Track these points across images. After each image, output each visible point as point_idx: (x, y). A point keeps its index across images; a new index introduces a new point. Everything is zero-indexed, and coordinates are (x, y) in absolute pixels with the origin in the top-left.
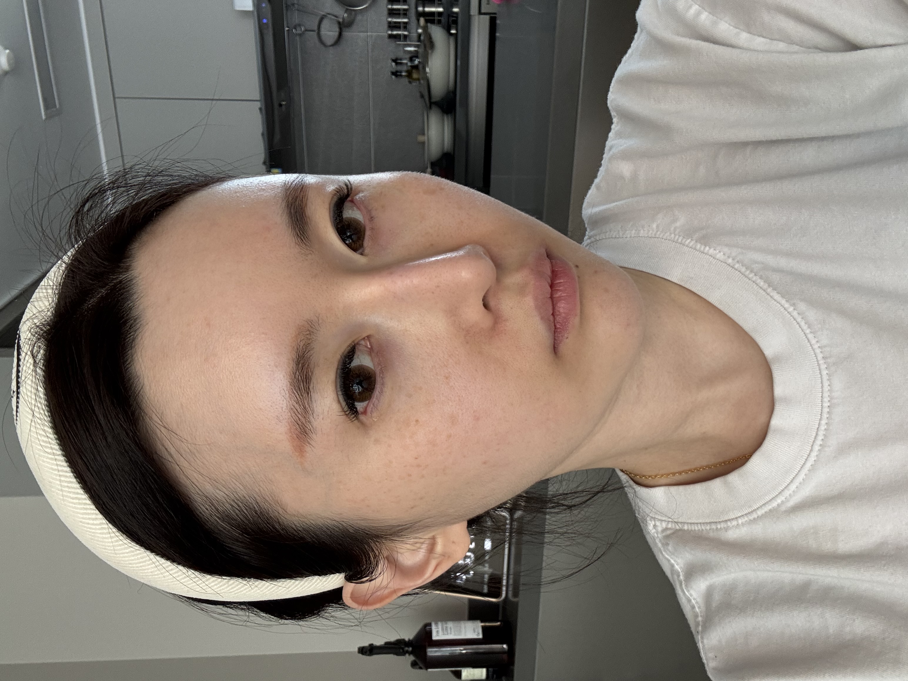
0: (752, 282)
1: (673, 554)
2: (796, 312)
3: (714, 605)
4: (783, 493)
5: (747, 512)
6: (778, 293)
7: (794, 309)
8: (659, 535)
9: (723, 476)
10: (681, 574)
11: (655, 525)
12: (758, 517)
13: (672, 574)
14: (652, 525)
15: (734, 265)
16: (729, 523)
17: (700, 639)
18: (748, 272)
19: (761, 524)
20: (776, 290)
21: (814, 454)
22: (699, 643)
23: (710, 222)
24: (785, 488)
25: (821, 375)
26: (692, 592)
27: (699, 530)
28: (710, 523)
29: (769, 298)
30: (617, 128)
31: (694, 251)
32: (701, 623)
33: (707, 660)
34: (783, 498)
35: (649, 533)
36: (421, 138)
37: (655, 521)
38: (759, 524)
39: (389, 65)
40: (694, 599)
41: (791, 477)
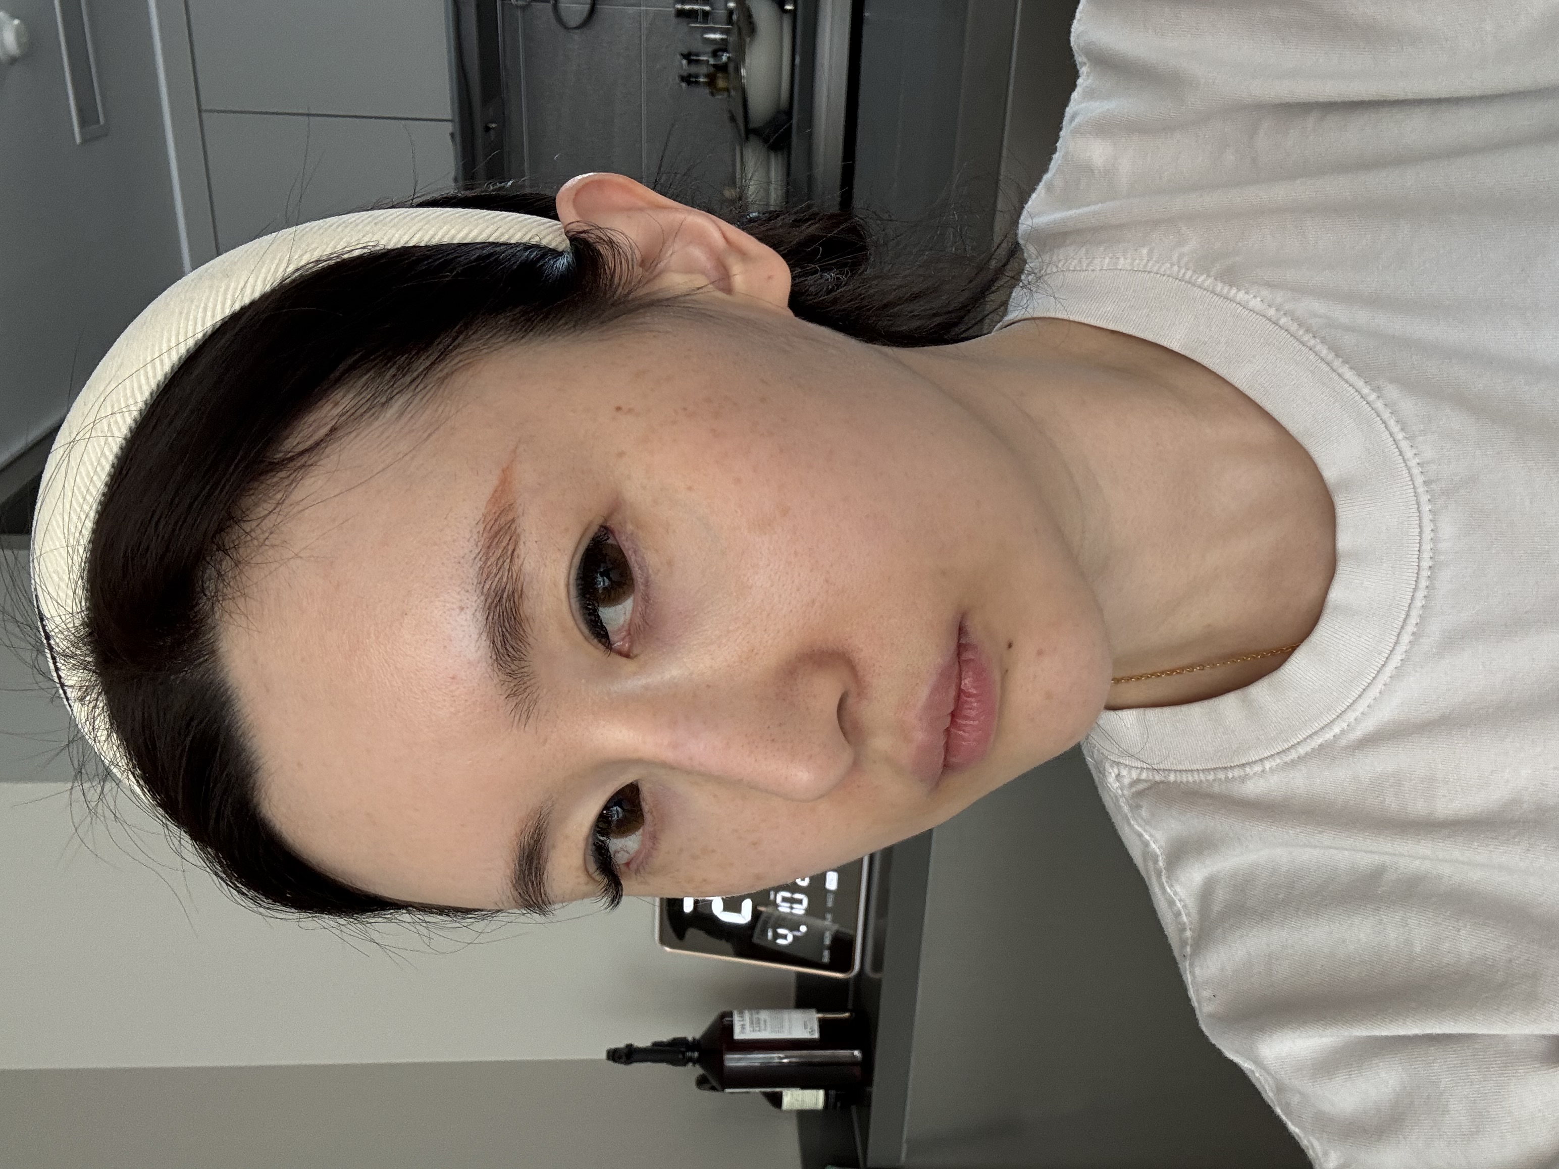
0: (1308, 349)
1: (1148, 823)
2: (1381, 401)
3: (1216, 908)
4: (1345, 717)
6: (1351, 368)
7: (1378, 397)
8: (1126, 792)
9: (1241, 690)
10: (1160, 858)
11: (1119, 774)
12: (1299, 757)
13: (1145, 860)
14: (1113, 774)
15: (1279, 319)
16: (1248, 769)
17: (1188, 967)
18: (1301, 332)
19: (1303, 768)
20: (1348, 363)
21: (1402, 649)
22: (1186, 974)
23: (1240, 245)
25: (1419, 512)
26: (1178, 888)
27: (1194, 782)
28: (1215, 769)
29: (1336, 377)
30: (1086, 84)
31: (1211, 295)
32: (1190, 941)
33: (1199, 1002)
35: (1108, 790)
37: (1118, 767)
38: (1301, 770)
39: (678, 63)
40: (1181, 900)
41: (1359, 689)
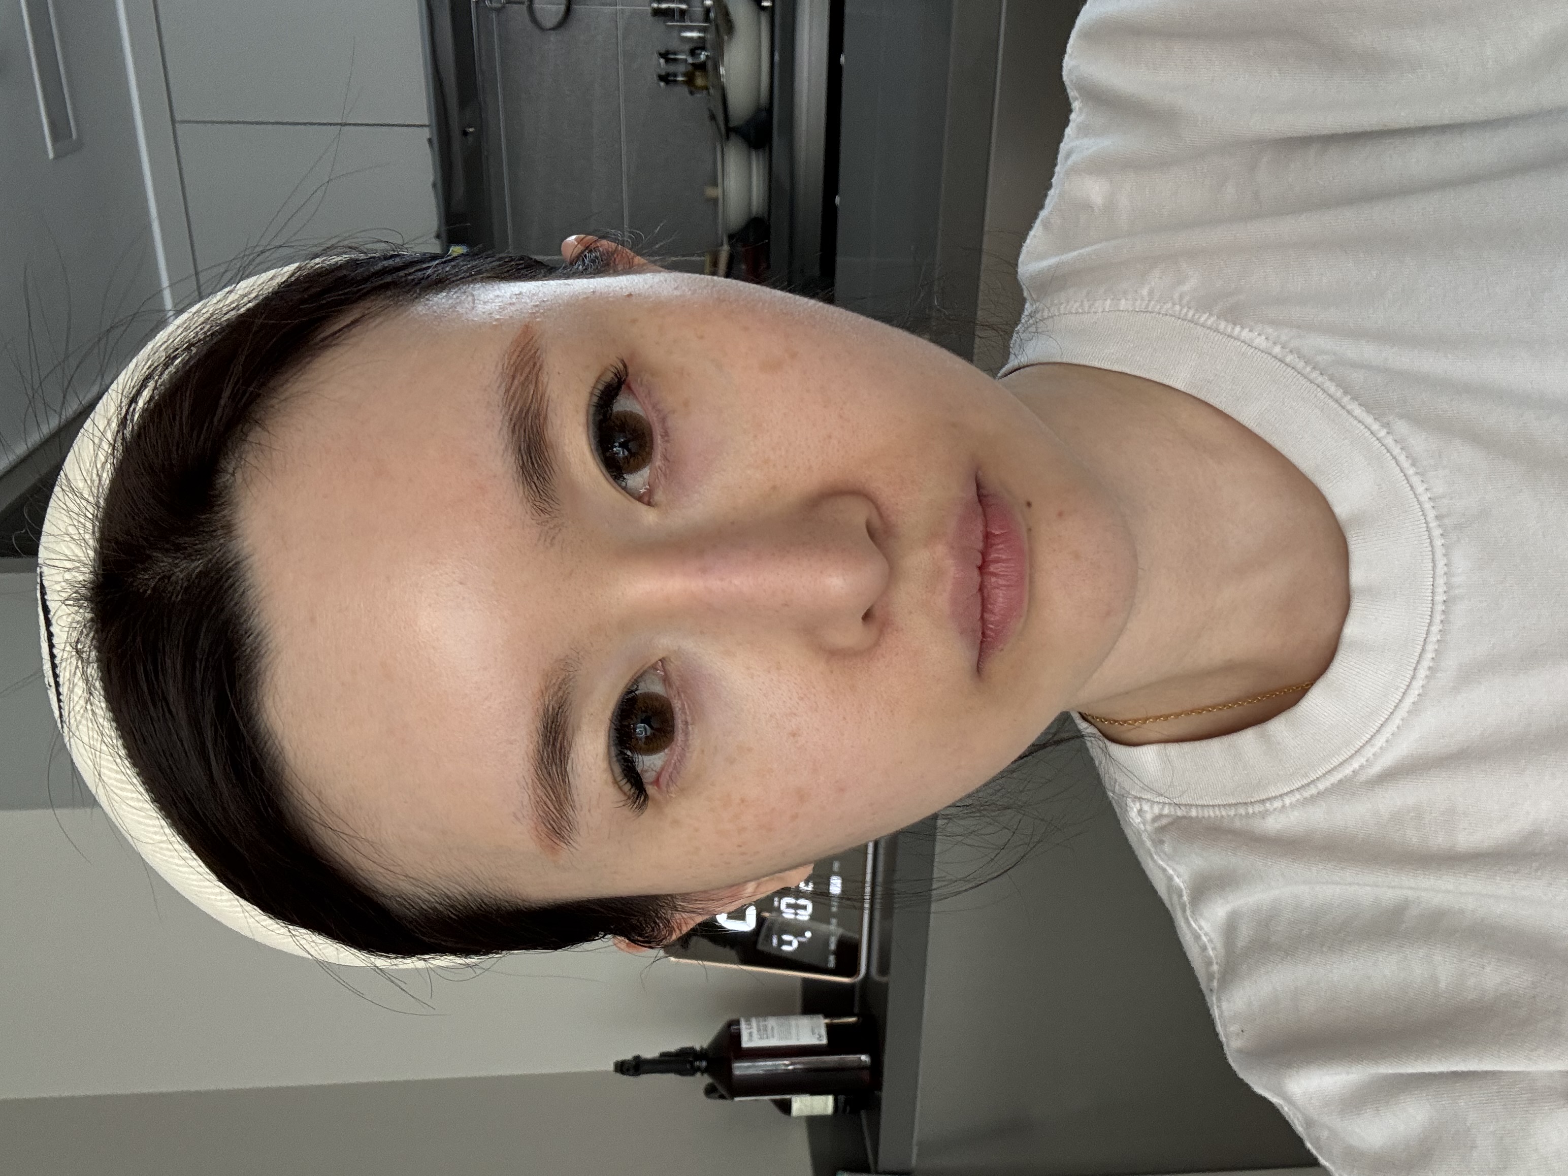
0: (1315, 387)
1: (1171, 857)
2: (1391, 437)
3: (1240, 944)
5: (1300, 785)
6: (1360, 405)
7: (1388, 433)
8: (1148, 828)
9: (1259, 725)
10: (1184, 892)
11: (1141, 810)
13: (1169, 893)
14: (1135, 810)
16: (1268, 805)
17: (1215, 1001)
18: (1308, 369)
20: (1357, 400)
21: (1418, 684)
22: (1214, 1009)
23: (1243, 282)
24: (1367, 742)
25: (1432, 546)
26: (1202, 922)
27: (1216, 817)
28: (1236, 805)
29: (1345, 414)
30: (1079, 120)
31: (1215, 334)
32: (1216, 975)
33: (1227, 1037)
34: (1363, 760)
35: (1131, 824)
36: (711, 192)
37: (1140, 802)
39: (655, 62)
40: (1206, 934)
